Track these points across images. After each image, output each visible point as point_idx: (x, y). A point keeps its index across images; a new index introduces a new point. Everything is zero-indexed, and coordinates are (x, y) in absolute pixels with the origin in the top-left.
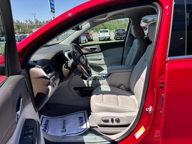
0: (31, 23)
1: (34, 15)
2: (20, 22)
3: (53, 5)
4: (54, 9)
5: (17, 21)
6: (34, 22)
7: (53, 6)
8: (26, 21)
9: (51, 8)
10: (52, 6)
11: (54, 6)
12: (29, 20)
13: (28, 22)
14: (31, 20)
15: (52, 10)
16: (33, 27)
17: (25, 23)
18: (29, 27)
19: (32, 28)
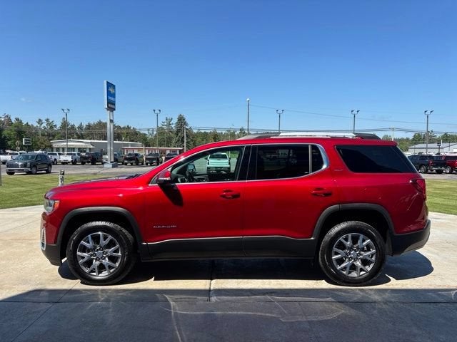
0: (51, 127)
1: (66, 111)
2: (24, 123)
3: (114, 95)
4: (114, 105)
5: (17, 119)
6: (59, 126)
7: (112, 99)
8: (40, 122)
9: (109, 102)
10: (110, 98)
11: (114, 97)
12: (47, 120)
13: (44, 125)
14: (50, 121)
15: (110, 105)
16: (54, 136)
17: (36, 124)
18: (43, 135)
19: (51, 138)
